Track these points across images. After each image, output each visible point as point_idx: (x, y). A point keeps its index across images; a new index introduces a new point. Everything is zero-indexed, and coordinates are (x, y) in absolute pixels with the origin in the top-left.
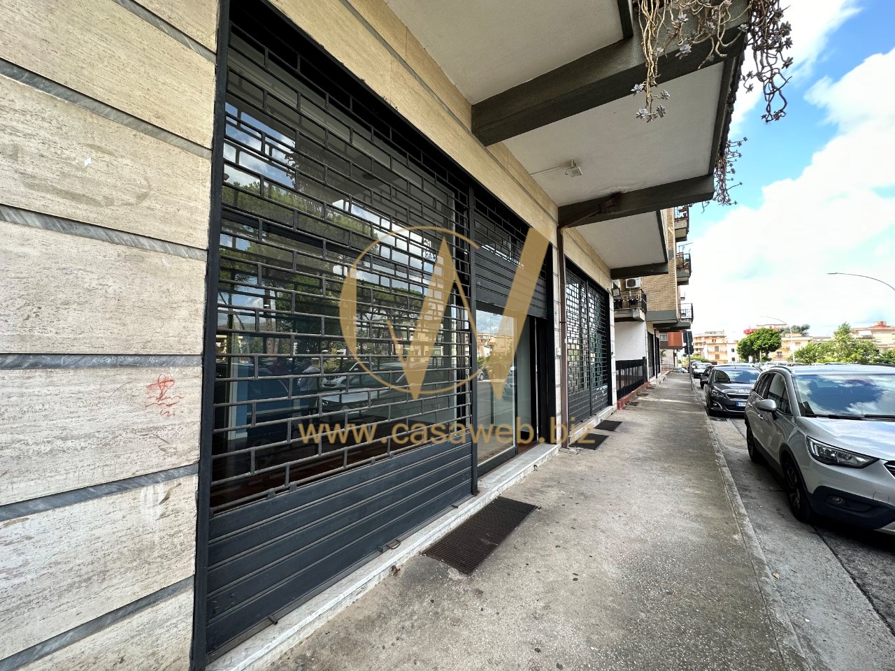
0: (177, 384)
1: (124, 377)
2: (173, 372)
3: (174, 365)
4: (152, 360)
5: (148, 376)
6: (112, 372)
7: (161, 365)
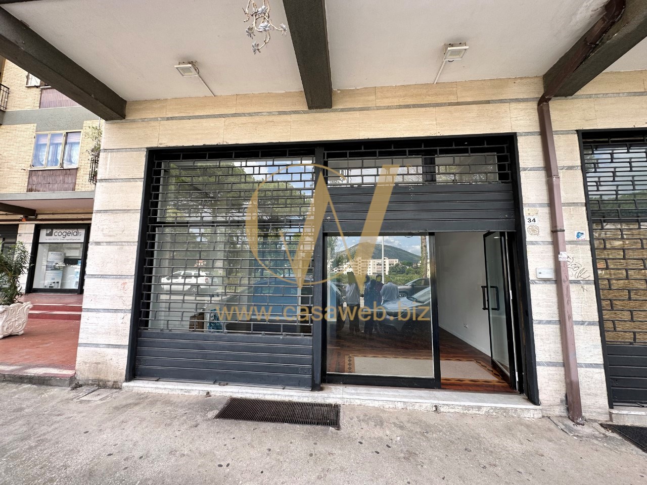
0: (128, 284)
1: (117, 281)
2: (127, 280)
3: (128, 278)
4: (123, 277)
5: (121, 281)
6: (115, 280)
7: (125, 278)
